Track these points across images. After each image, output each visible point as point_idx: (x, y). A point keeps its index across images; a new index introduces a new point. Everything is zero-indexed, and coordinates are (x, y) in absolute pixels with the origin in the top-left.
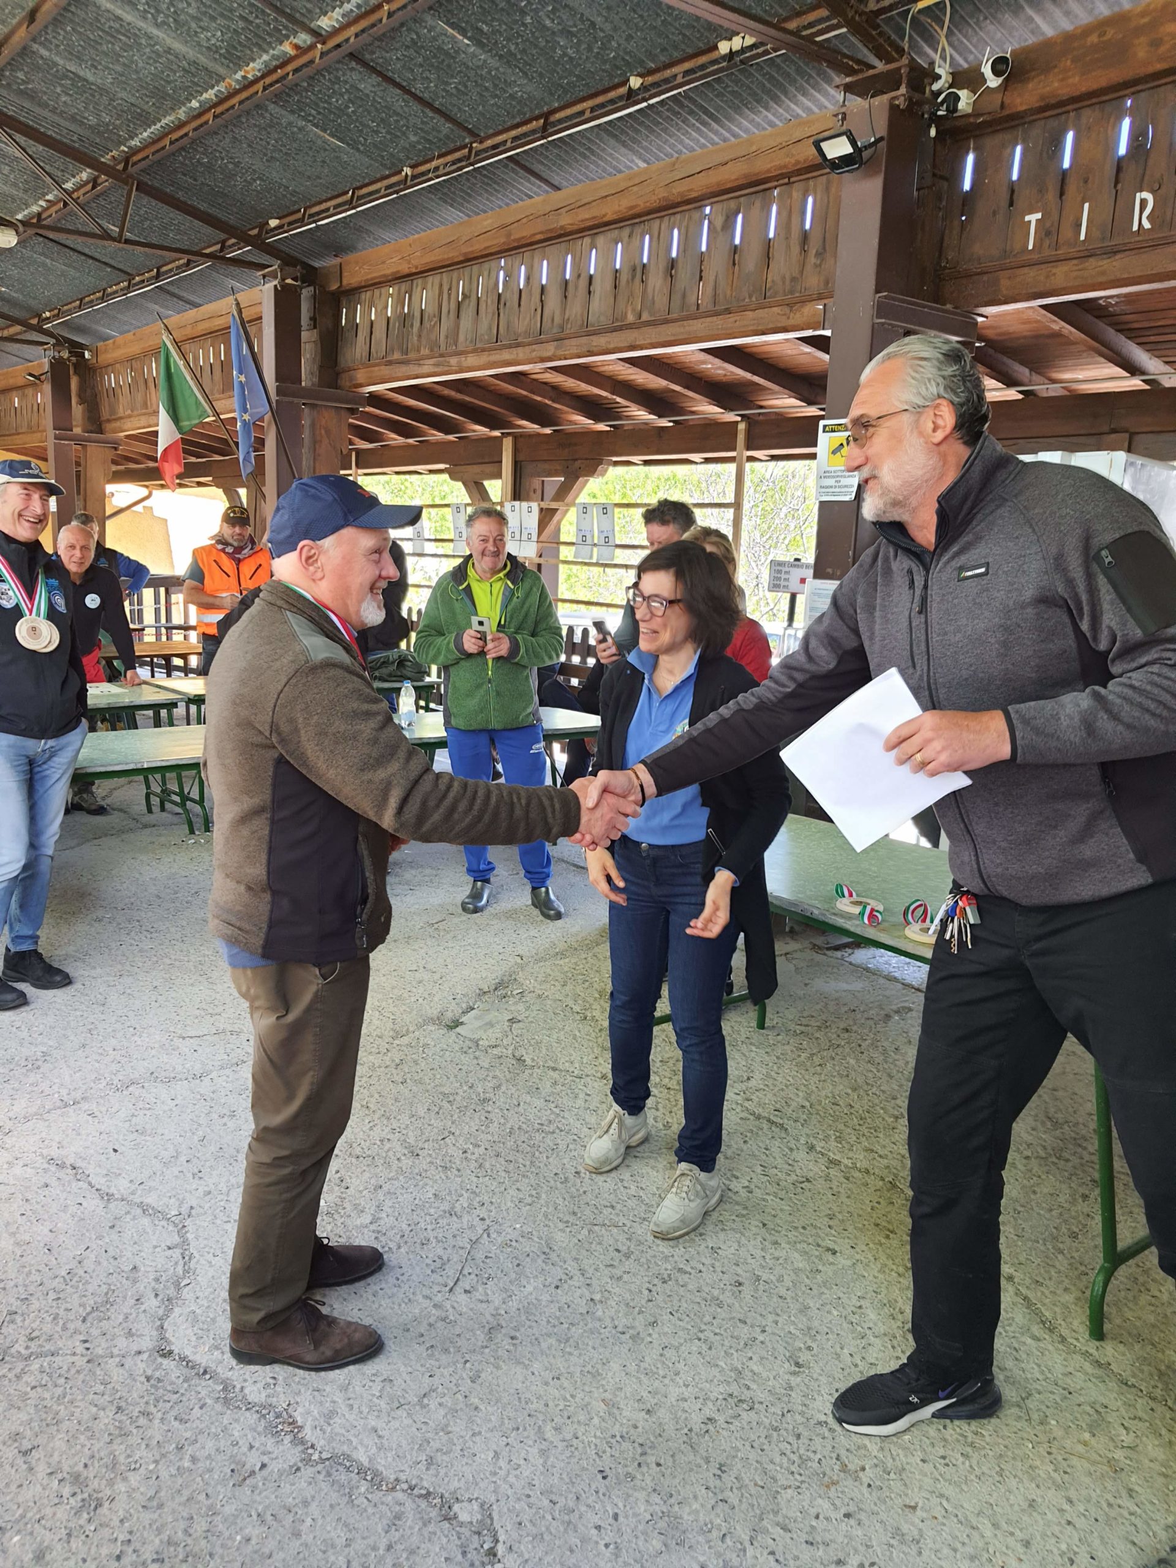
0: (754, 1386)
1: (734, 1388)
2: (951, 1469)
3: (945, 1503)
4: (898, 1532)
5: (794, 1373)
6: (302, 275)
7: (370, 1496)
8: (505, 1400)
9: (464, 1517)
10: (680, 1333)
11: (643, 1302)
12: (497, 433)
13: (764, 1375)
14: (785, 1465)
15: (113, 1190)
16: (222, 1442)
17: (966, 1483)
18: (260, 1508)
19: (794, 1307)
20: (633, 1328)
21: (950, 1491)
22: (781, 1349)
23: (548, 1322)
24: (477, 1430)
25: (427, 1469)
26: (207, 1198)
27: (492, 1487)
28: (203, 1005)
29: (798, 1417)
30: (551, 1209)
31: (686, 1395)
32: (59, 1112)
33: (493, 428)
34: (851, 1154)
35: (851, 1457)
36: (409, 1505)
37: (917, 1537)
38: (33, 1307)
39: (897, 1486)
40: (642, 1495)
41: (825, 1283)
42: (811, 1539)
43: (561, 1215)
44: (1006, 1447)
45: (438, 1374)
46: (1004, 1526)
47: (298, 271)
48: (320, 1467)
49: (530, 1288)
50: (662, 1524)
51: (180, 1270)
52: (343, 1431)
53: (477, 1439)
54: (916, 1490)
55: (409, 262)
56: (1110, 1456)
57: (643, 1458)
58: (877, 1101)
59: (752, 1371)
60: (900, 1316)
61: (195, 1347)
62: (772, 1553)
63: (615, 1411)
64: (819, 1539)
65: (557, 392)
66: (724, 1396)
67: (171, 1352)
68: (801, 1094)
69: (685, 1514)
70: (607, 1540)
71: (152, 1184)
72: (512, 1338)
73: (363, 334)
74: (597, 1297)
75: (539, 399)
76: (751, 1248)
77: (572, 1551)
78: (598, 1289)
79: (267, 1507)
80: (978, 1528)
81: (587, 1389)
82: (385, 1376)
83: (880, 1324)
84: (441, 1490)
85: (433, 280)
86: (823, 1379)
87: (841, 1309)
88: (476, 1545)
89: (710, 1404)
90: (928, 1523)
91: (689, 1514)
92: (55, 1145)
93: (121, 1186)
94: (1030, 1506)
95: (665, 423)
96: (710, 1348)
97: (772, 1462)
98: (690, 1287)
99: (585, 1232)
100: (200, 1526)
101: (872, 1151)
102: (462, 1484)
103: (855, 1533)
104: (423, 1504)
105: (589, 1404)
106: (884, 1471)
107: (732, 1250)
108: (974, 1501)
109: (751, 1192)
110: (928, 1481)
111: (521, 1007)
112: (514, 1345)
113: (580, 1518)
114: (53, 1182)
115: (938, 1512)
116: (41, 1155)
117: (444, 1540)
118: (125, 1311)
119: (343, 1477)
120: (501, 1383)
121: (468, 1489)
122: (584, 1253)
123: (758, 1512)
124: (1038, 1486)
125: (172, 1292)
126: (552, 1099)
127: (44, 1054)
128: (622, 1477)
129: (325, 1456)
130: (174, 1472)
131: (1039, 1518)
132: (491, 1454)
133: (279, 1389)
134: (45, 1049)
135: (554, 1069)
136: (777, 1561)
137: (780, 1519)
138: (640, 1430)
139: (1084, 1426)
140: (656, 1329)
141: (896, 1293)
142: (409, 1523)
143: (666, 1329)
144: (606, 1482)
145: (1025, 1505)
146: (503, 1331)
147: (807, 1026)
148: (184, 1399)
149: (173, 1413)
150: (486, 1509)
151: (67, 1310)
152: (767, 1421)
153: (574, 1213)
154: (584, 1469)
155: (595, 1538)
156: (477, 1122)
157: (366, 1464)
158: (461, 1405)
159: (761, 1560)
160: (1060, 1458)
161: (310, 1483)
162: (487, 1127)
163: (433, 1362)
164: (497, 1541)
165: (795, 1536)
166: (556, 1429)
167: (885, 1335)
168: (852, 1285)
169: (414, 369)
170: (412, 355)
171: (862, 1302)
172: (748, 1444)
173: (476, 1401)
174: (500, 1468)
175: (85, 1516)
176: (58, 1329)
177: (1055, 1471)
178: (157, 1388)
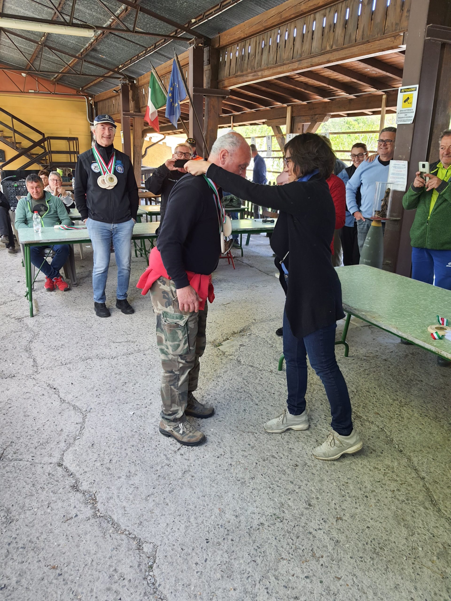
0: (286, 512)
1: (277, 512)
2: (363, 564)
3: (355, 579)
4: (328, 589)
5: (307, 509)
6: (204, 42)
7: (112, 535)
8: (179, 503)
9: (145, 550)
10: (263, 484)
11: (252, 468)
12: (285, 105)
13: (293, 507)
14: (288, 549)
15: (66, 399)
16: (65, 503)
17: (368, 572)
18: (68, 533)
19: (317, 479)
20: (244, 479)
21: (359, 574)
22: (304, 497)
23: (210, 471)
24: (164, 513)
25: (138, 527)
26: (98, 406)
27: (160, 539)
28: (126, 331)
29: (301, 528)
30: (229, 424)
31: (256, 511)
32: (58, 367)
33: (283, 103)
34: (367, 414)
35: (318, 550)
36: (126, 541)
37: (336, 593)
38: (21, 441)
39: (335, 568)
40: (220, 552)
41: (334, 470)
42: (286, 585)
43: (231, 427)
44: (393, 557)
45: (157, 488)
46: (379, 595)
47: (202, 40)
48: (97, 520)
49: (207, 456)
50: (224, 567)
51: (78, 433)
52: (112, 506)
53: (162, 517)
54: (343, 570)
55: (244, 32)
56: (444, 570)
57: (227, 536)
58: (388, 392)
59: (288, 505)
60: (364, 490)
61: (71, 464)
62: (267, 588)
63: (223, 514)
64: (290, 586)
65: (306, 85)
66: (272, 514)
67: (62, 465)
68: (354, 386)
69: (236, 564)
70: (199, 570)
71: (80, 398)
72: (192, 477)
73: (227, 65)
74: (233, 463)
75: (299, 89)
76: (307, 450)
77: (182, 572)
78: (235, 460)
79: (71, 533)
80: (366, 593)
81: (215, 502)
82: (136, 486)
83: (354, 492)
84: (140, 537)
85: (253, 40)
86: (319, 513)
87: (338, 482)
88: (146, 562)
89: (264, 517)
90: (343, 587)
91: (238, 564)
92: (52, 379)
93: (69, 398)
94: (396, 587)
95: (352, 96)
96: (273, 492)
97: (282, 547)
98: (275, 464)
99: (239, 435)
100: (44, 536)
101: (378, 414)
102: (149, 536)
103: (307, 585)
104: (131, 541)
105: (213, 509)
106: (331, 559)
107: (299, 451)
108: (369, 580)
109: (316, 426)
110: (350, 567)
111: (247, 340)
112: (192, 479)
113: (191, 558)
114: (46, 394)
115: (350, 583)
116: (46, 383)
117: (133, 558)
118: (52, 446)
119: (105, 525)
120: (181, 495)
121: (151, 538)
122: (235, 443)
123: (268, 569)
124: (402, 579)
125: (72, 441)
126: (246, 378)
127: (62, 345)
128: (215, 543)
129: (101, 515)
130: (43, 513)
131: (398, 594)
132: (165, 524)
133: (94, 485)
134: (63, 343)
135: (252, 366)
136: (268, 592)
137: (276, 573)
138: (230, 524)
139: (435, 553)
140: (253, 481)
141: (366, 478)
142: (122, 549)
143: (257, 481)
144: (207, 544)
145: (393, 586)
146: (190, 473)
147: (368, 357)
148: (59, 484)
149: (52, 489)
150: (155, 547)
151: (32, 444)
152: (286, 528)
153: (237, 427)
154: (201, 537)
155: (194, 568)
156: (212, 385)
157: (116, 521)
158: (162, 502)
159: (261, 591)
160: (418, 567)
161: (91, 526)
162: (216, 387)
163: (157, 482)
164: (155, 562)
165: (280, 582)
166: (195, 518)
167: (354, 497)
168: (347, 472)
169: (246, 78)
170: (245, 73)
171: (349, 481)
172: (274, 537)
173: (167, 501)
174: (167, 531)
175: (5, 525)
176: (26, 451)
177: (413, 573)
178: (51, 478)
